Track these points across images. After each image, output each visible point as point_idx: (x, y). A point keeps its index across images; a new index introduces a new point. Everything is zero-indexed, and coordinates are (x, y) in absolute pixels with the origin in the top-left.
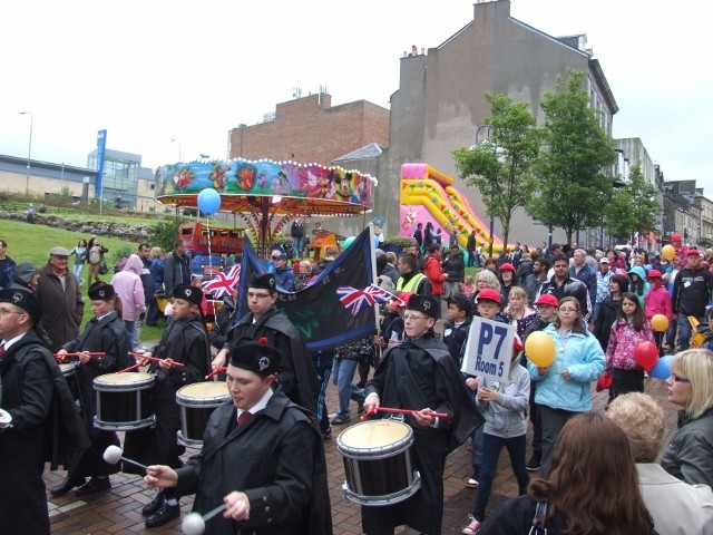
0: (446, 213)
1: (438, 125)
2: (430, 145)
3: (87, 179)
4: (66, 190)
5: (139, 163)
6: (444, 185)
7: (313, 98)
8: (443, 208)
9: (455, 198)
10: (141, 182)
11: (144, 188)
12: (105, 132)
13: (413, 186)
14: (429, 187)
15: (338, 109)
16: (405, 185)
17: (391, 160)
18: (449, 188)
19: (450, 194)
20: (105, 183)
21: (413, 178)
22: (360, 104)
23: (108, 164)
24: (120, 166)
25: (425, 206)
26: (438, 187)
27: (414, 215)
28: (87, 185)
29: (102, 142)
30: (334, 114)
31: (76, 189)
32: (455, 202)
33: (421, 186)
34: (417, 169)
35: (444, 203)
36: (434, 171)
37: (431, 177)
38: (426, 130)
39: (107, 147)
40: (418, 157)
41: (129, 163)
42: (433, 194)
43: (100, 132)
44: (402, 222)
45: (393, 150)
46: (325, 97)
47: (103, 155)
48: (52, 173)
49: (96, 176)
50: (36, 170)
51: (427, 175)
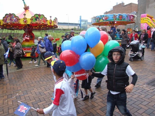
0: (152, 24)
1: (149, 5)
2: (147, 10)
3: (78, 25)
4: (75, 28)
5: (87, 21)
6: (151, 18)
7: (120, 4)
8: (151, 23)
9: (154, 21)
10: (88, 25)
11: (89, 26)
12: (81, 16)
13: (144, 19)
14: (147, 19)
15: (126, 5)
16: (142, 19)
17: (138, 14)
18: (152, 19)
19: (152, 20)
20: (81, 26)
21: (144, 17)
22: (131, 4)
23: (82, 22)
24: (84, 22)
25: (147, 23)
26: (150, 19)
27: (144, 25)
28: (78, 26)
29: (81, 18)
30: (125, 7)
31: (77, 27)
32: (154, 22)
33: (146, 19)
34: (144, 15)
35: (151, 22)
36: (149, 15)
37: (148, 17)
38: (147, 6)
39: (81, 19)
40: (145, 13)
41: (86, 21)
42: (149, 20)
43: (80, 16)
44: (141, 27)
45: (139, 12)
46: (123, 3)
47: (81, 21)
48: (72, 25)
49: (80, 24)
50: (70, 25)
51: (147, 16)
